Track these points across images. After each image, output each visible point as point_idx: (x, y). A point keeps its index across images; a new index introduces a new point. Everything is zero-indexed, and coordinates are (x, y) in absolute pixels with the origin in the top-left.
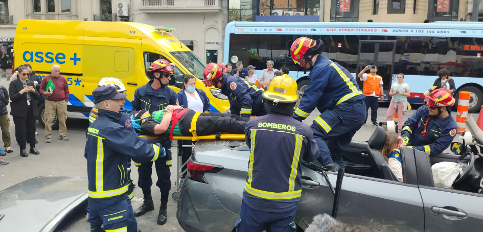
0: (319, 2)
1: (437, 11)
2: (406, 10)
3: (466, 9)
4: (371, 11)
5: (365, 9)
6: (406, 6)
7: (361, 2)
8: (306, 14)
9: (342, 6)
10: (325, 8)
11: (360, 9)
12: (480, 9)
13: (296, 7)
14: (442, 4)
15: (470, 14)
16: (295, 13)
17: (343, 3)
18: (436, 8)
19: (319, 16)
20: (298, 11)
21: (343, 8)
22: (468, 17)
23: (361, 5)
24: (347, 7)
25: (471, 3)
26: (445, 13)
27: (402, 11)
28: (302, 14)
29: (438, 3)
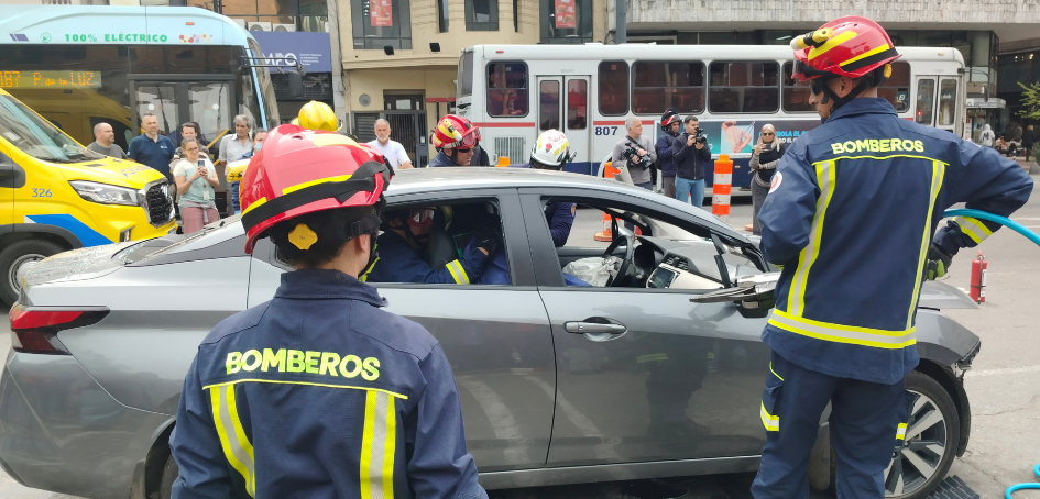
0: (324, 4)
1: (557, 26)
2: (500, 23)
3: (606, 23)
4: (435, 26)
5: (422, 19)
6: (500, 16)
7: (413, 5)
8: (299, 28)
9: (374, 14)
10: (341, 17)
11: (413, 21)
12: (627, 22)
13: (275, 13)
14: (564, 13)
15: (612, 32)
16: (275, 26)
17: (377, 7)
18: (553, 21)
19: (328, 34)
20: (282, 21)
21: (379, 19)
22: (610, 37)
23: (413, 13)
24: (386, 16)
25: (613, 10)
26: (570, 31)
27: (493, 26)
28: (291, 28)
29: (557, 12)
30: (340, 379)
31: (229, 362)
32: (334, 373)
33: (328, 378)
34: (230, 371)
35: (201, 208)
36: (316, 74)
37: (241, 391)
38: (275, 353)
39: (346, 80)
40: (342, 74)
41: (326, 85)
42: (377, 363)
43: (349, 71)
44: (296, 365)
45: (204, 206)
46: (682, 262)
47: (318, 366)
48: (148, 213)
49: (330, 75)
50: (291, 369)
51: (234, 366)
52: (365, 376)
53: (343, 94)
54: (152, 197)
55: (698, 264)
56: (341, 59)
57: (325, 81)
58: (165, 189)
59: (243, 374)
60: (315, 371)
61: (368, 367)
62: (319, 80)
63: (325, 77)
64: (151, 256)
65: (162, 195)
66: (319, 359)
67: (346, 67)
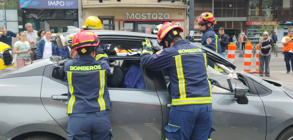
30: (94, 70)
31: (71, 68)
32: (93, 69)
33: (92, 70)
34: (71, 70)
35: (24, 60)
36: (72, 10)
37: (73, 74)
38: (80, 67)
39: (84, 12)
40: (82, 10)
41: (76, 14)
42: (100, 66)
43: (85, 8)
44: (84, 69)
45: (25, 59)
46: (214, 82)
47: (89, 69)
48: (3, 61)
49: (77, 10)
50: (83, 70)
51: (72, 69)
52: (99, 68)
53: (82, 17)
54: (5, 55)
55: (220, 83)
56: (82, 4)
57: (75, 12)
58: (10, 52)
59: (74, 71)
60: (89, 70)
61: (99, 67)
62: (73, 12)
63: (75, 11)
64: (3, 75)
65: (9, 54)
66: (89, 68)
67: (84, 7)
